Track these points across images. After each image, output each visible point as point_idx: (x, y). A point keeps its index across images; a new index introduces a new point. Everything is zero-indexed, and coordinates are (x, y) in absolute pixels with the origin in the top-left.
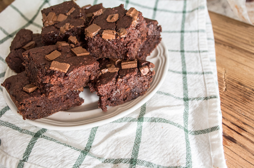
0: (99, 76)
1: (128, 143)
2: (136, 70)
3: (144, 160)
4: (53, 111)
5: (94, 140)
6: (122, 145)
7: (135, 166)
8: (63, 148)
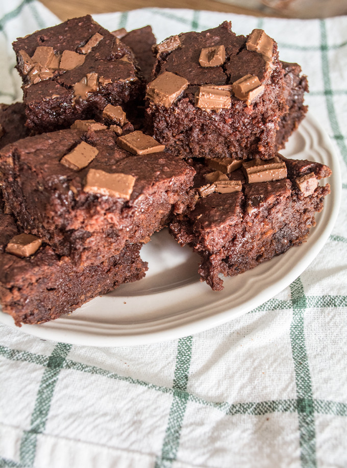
0: (195, 203)
1: (279, 361)
2: (288, 184)
3: (330, 398)
4: (83, 297)
5: (192, 360)
6: (267, 367)
7: (313, 416)
8: (128, 391)
